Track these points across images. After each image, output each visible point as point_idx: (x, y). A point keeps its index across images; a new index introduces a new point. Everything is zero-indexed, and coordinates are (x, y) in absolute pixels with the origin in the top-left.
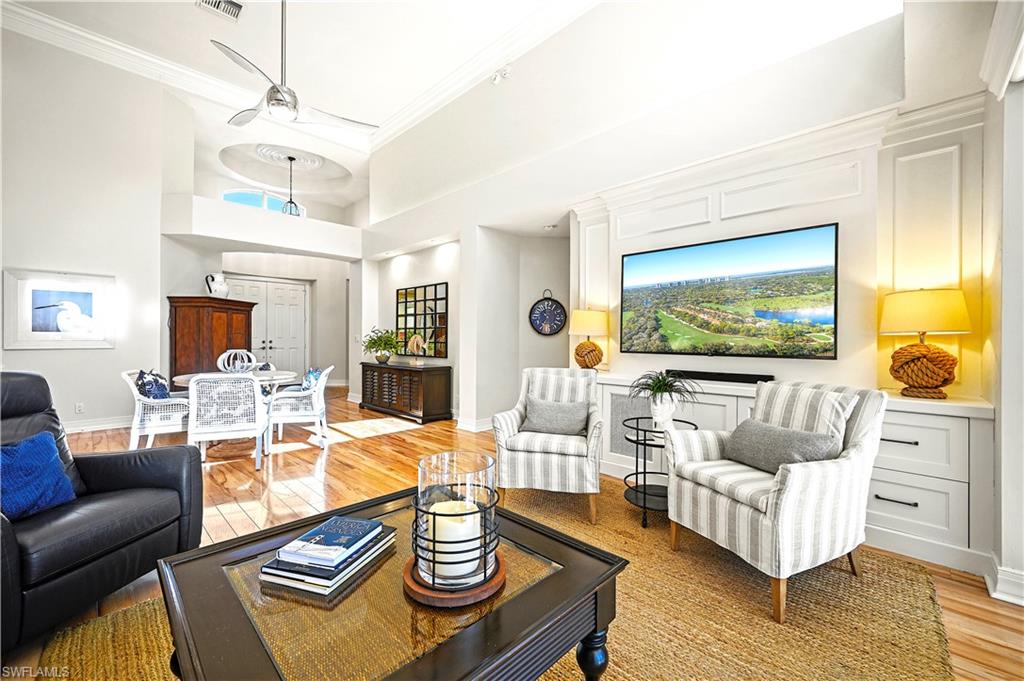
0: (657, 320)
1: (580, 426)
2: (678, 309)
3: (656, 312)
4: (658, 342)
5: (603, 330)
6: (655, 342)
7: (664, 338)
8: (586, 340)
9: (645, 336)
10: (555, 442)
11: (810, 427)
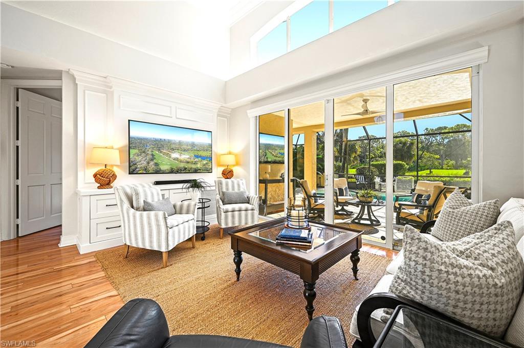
0: (153, 155)
2: (164, 151)
3: (152, 151)
4: (153, 166)
5: (116, 162)
6: (152, 166)
7: (156, 164)
8: (104, 168)
9: (145, 163)
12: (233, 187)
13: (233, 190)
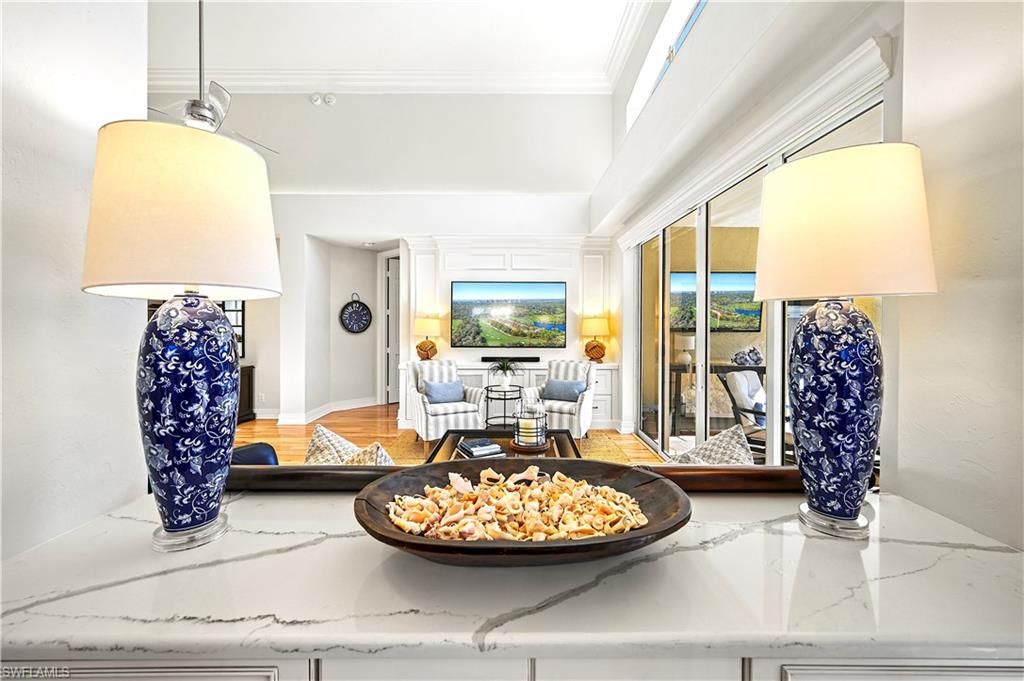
1: (462, 396)
3: (478, 321)
4: (480, 341)
5: (438, 334)
7: (483, 339)
8: (424, 339)
10: (450, 407)
11: (575, 379)
12: (566, 373)
13: (566, 378)
